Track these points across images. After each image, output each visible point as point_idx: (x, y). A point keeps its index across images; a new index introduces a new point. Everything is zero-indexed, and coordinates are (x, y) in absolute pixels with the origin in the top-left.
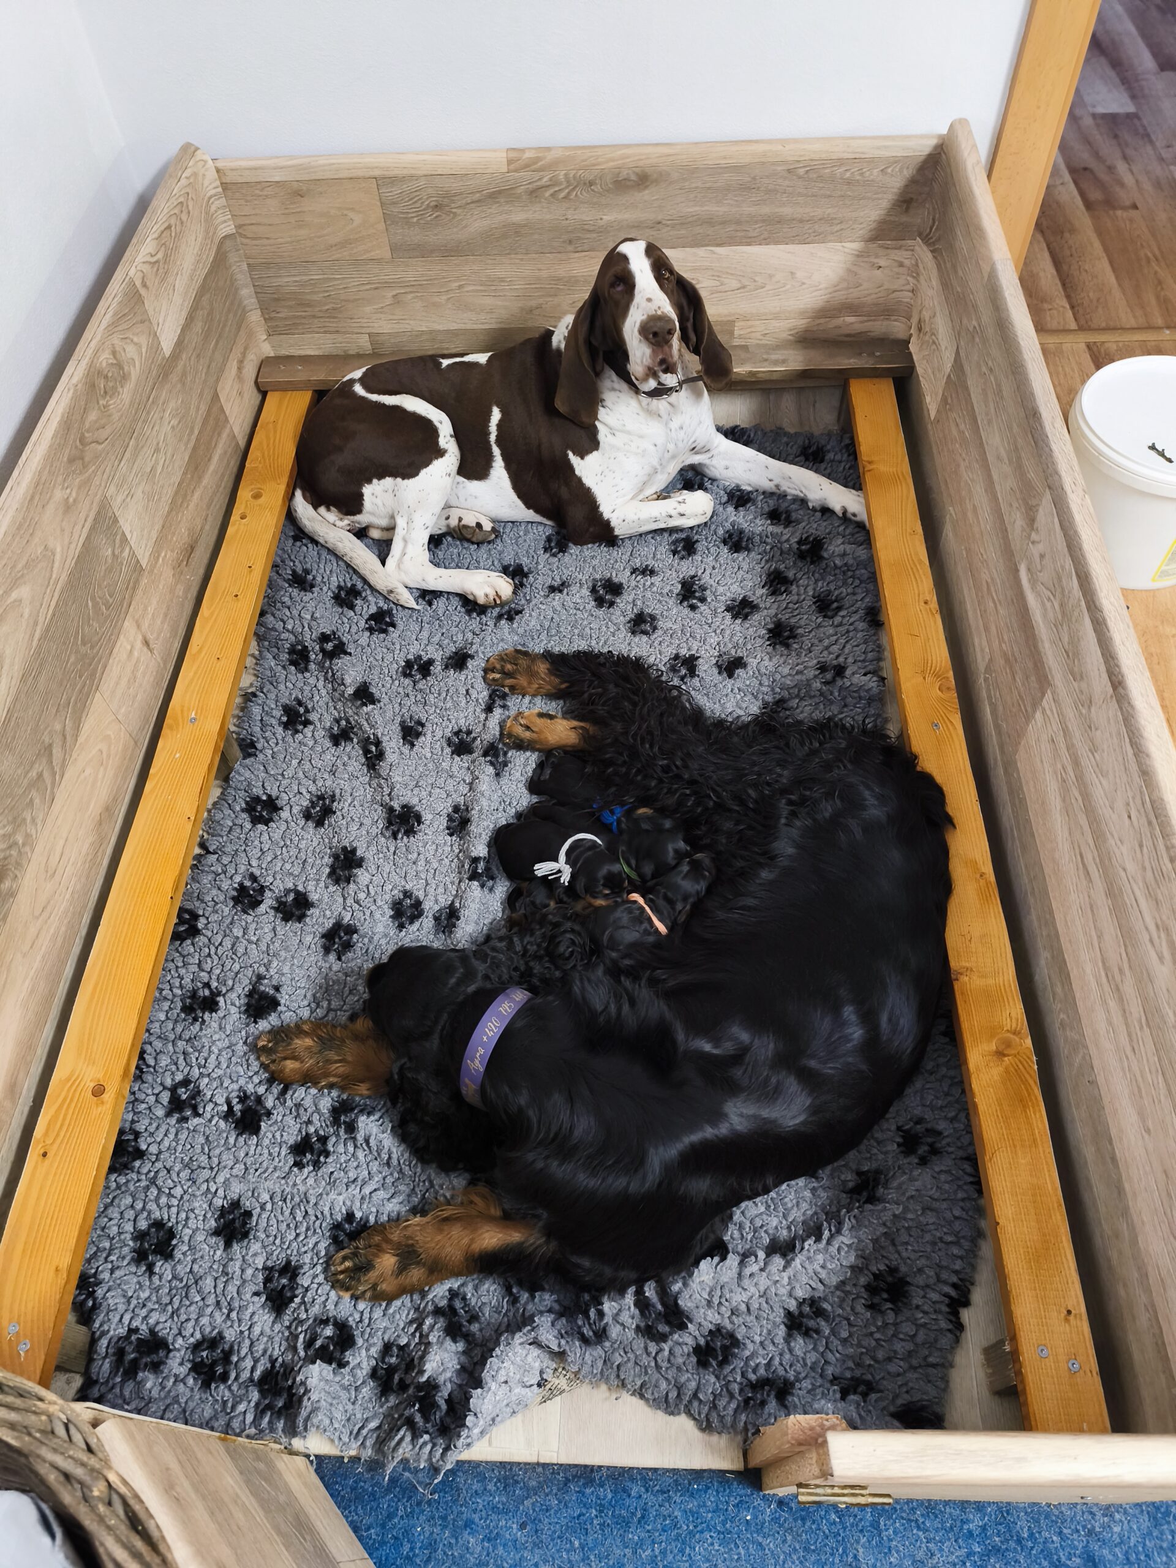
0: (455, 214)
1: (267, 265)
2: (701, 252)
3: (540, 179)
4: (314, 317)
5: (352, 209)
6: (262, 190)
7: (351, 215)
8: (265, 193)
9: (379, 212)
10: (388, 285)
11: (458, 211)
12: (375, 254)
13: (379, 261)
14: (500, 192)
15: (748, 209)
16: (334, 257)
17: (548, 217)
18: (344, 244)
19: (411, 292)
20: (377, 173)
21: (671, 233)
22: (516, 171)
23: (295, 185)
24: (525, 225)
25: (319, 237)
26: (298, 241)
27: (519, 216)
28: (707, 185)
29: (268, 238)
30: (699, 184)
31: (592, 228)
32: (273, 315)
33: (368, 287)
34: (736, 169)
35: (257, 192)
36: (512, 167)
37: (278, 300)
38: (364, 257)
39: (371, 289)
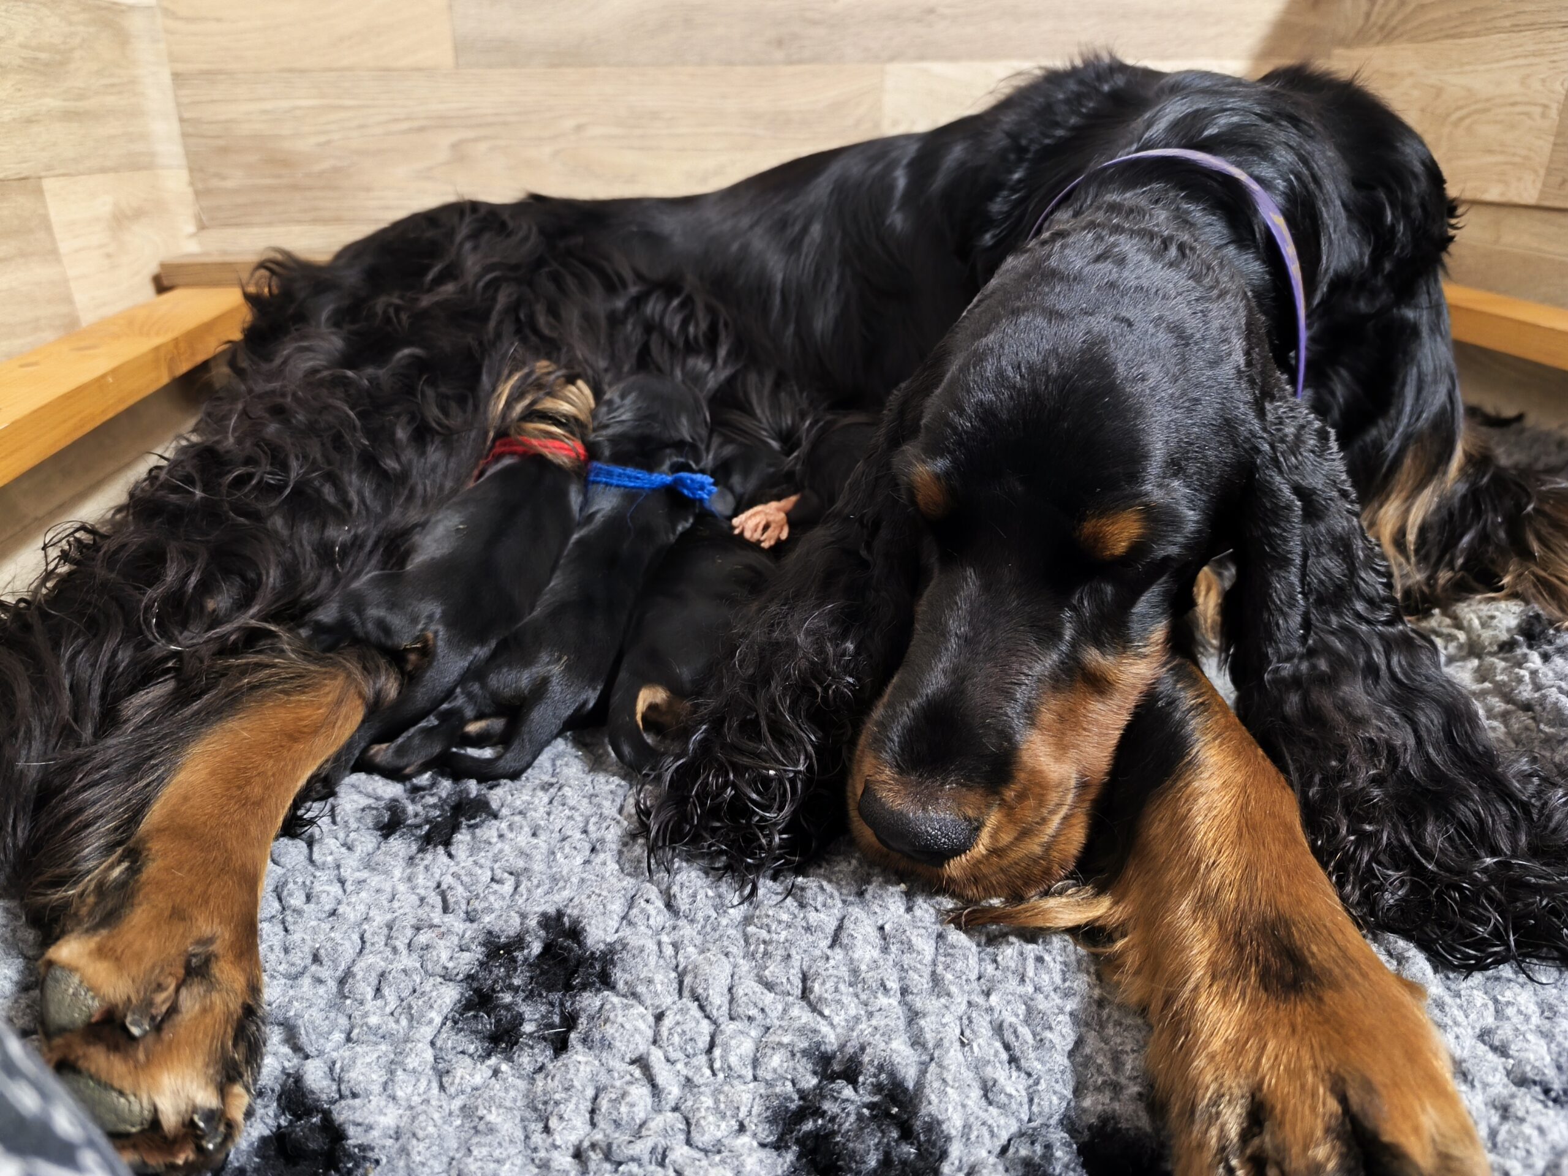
1: (210, 76)
4: (295, 187)
10: (443, 123)
12: (425, 57)
13: (430, 72)
16: (345, 62)
18: (368, 34)
19: (486, 138)
21: (951, 32)
24: (701, 9)
25: (320, 19)
26: (278, 25)
31: (818, 17)
32: (215, 183)
33: (405, 125)
37: (224, 150)
38: (403, 63)
39: (411, 130)
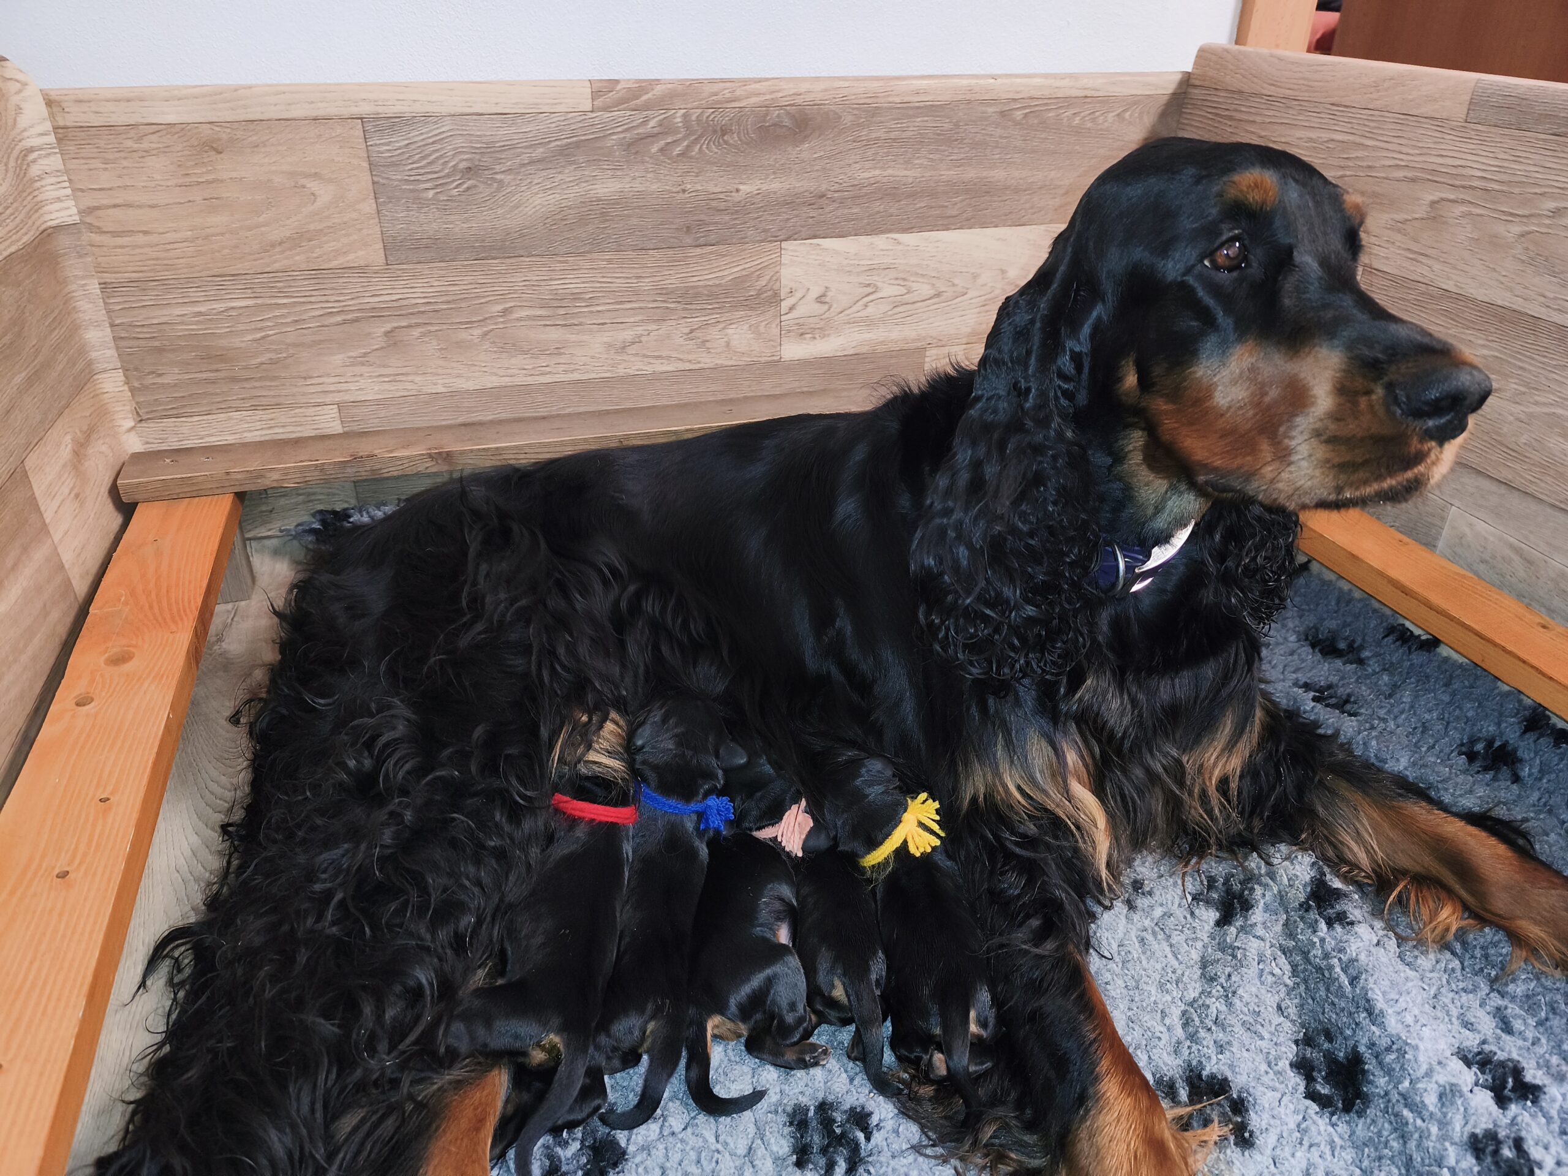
0: (501, 181)
1: (139, 284)
2: (881, 241)
3: (644, 123)
4: (234, 380)
5: (316, 176)
6: (140, 139)
7: (313, 185)
8: (145, 145)
9: (366, 179)
10: (376, 314)
11: (507, 178)
12: (357, 257)
13: (362, 270)
14: (578, 145)
15: (948, 173)
16: (277, 266)
17: (654, 187)
18: (299, 239)
19: (418, 325)
20: (365, 109)
21: (840, 212)
22: (606, 109)
23: (206, 130)
24: (617, 202)
25: (250, 229)
26: (206, 238)
27: (607, 187)
28: (893, 135)
29: (145, 233)
30: (881, 134)
31: (722, 205)
32: (150, 380)
33: (339, 319)
34: (932, 109)
35: (129, 143)
36: (599, 102)
37: (160, 350)
38: (334, 264)
39: (345, 322)
